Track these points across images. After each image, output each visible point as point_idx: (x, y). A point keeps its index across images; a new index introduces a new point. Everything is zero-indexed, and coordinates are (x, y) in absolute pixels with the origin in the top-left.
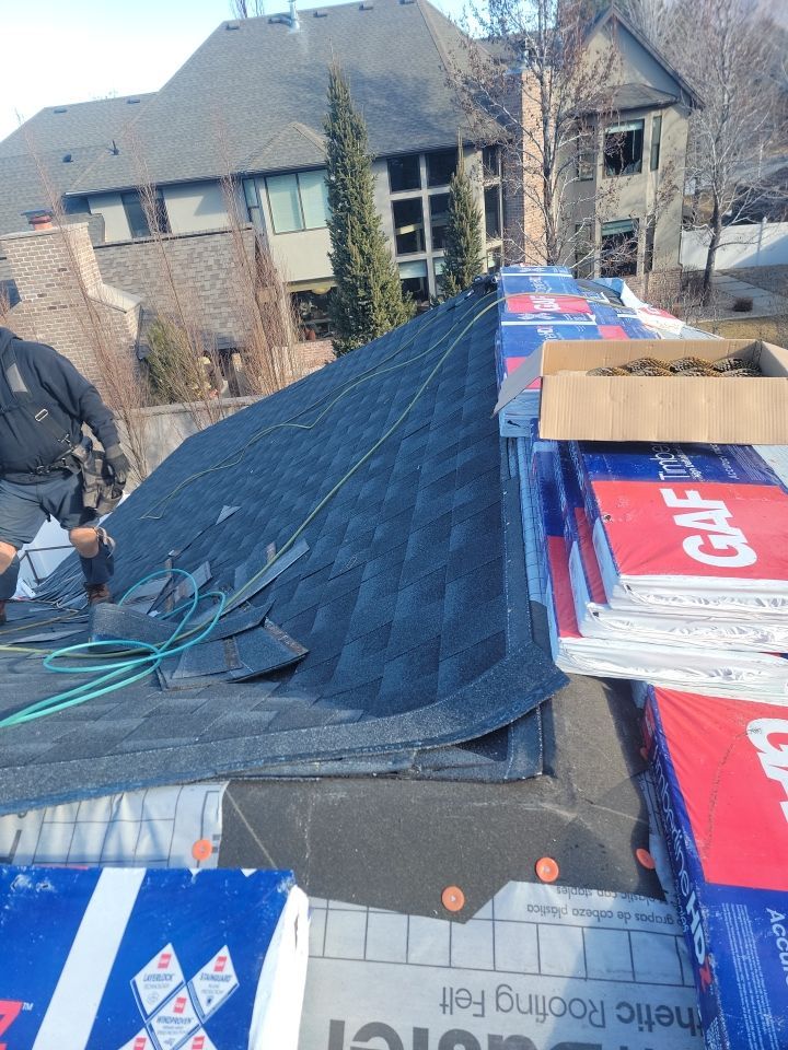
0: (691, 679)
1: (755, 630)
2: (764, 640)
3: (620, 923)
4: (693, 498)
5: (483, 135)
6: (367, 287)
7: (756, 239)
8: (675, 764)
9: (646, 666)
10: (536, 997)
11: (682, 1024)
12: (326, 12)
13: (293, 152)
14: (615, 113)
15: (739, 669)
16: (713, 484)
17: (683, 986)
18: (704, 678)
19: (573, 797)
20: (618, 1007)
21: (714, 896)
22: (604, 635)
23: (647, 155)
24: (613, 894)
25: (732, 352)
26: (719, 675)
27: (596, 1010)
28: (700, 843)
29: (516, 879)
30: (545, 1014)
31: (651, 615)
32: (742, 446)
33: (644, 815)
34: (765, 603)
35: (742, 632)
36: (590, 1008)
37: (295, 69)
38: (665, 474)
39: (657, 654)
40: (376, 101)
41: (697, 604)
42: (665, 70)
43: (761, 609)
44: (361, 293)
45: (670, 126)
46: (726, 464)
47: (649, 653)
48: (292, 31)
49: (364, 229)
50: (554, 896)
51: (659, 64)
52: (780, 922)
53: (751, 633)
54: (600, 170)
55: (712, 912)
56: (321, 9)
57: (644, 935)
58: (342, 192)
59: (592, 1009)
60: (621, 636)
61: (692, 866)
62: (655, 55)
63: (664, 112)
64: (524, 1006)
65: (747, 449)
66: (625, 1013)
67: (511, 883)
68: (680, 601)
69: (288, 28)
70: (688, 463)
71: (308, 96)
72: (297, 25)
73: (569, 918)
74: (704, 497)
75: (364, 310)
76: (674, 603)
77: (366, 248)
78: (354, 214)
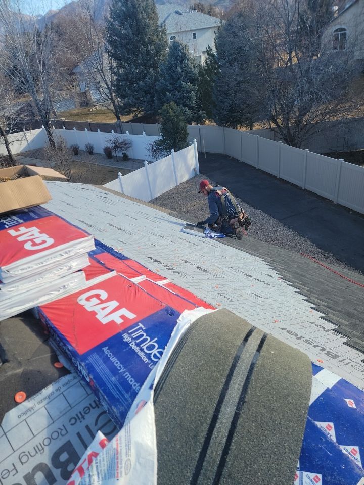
0: (52, 296)
1: (66, 266)
2: (70, 268)
3: (59, 392)
4: (23, 229)
7: (24, 138)
8: (56, 327)
9: (32, 300)
10: (37, 446)
11: (93, 408)
15: (67, 283)
16: (29, 223)
17: (89, 395)
18: (57, 293)
19: (20, 363)
20: (70, 421)
21: (84, 358)
22: (8, 297)
24: (51, 385)
25: (16, 172)
26: (61, 289)
27: (62, 430)
28: (74, 345)
29: (7, 411)
30: (43, 449)
31: (23, 278)
32: (36, 206)
33: (53, 351)
34: (63, 254)
35: (61, 269)
36: (59, 431)
38: (8, 225)
39: (35, 293)
41: (39, 266)
43: (63, 257)
46: (32, 214)
47: (31, 294)
50: (28, 404)
52: (108, 349)
53: (65, 268)
55: (85, 362)
57: (68, 390)
59: (60, 430)
60: (15, 293)
61: (75, 354)
64: (33, 453)
65: (37, 206)
66: (73, 421)
67: (6, 414)
68: (32, 267)
70: (16, 219)
73: (38, 406)
74: (27, 228)
76: (29, 269)
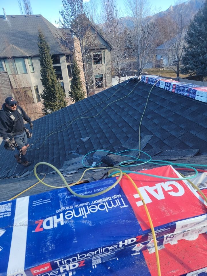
5: (66, 52)
6: (54, 88)
12: (15, 16)
13: (12, 52)
14: (99, 49)
23: (103, 60)
37: (8, 31)
40: (34, 41)
42: (104, 40)
44: (52, 89)
45: (107, 53)
48: (5, 20)
49: (51, 73)
51: (103, 39)
54: (93, 63)
56: (13, 15)
58: (44, 63)
62: (102, 37)
63: (105, 50)
69: (3, 19)
71: (14, 38)
72: (7, 19)
75: (53, 94)
77: (52, 78)
78: (48, 69)
